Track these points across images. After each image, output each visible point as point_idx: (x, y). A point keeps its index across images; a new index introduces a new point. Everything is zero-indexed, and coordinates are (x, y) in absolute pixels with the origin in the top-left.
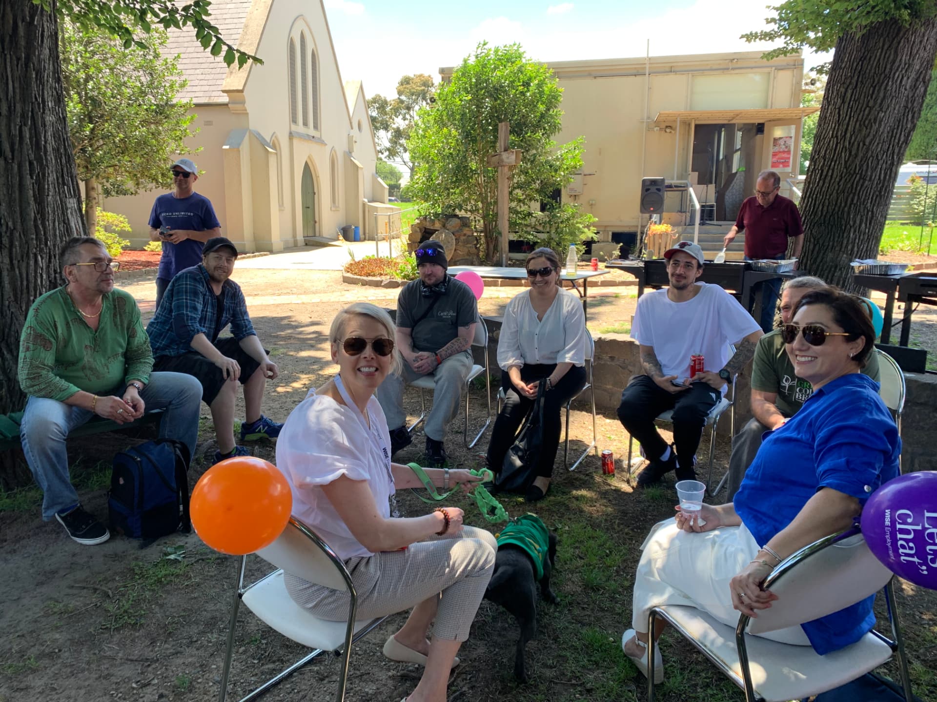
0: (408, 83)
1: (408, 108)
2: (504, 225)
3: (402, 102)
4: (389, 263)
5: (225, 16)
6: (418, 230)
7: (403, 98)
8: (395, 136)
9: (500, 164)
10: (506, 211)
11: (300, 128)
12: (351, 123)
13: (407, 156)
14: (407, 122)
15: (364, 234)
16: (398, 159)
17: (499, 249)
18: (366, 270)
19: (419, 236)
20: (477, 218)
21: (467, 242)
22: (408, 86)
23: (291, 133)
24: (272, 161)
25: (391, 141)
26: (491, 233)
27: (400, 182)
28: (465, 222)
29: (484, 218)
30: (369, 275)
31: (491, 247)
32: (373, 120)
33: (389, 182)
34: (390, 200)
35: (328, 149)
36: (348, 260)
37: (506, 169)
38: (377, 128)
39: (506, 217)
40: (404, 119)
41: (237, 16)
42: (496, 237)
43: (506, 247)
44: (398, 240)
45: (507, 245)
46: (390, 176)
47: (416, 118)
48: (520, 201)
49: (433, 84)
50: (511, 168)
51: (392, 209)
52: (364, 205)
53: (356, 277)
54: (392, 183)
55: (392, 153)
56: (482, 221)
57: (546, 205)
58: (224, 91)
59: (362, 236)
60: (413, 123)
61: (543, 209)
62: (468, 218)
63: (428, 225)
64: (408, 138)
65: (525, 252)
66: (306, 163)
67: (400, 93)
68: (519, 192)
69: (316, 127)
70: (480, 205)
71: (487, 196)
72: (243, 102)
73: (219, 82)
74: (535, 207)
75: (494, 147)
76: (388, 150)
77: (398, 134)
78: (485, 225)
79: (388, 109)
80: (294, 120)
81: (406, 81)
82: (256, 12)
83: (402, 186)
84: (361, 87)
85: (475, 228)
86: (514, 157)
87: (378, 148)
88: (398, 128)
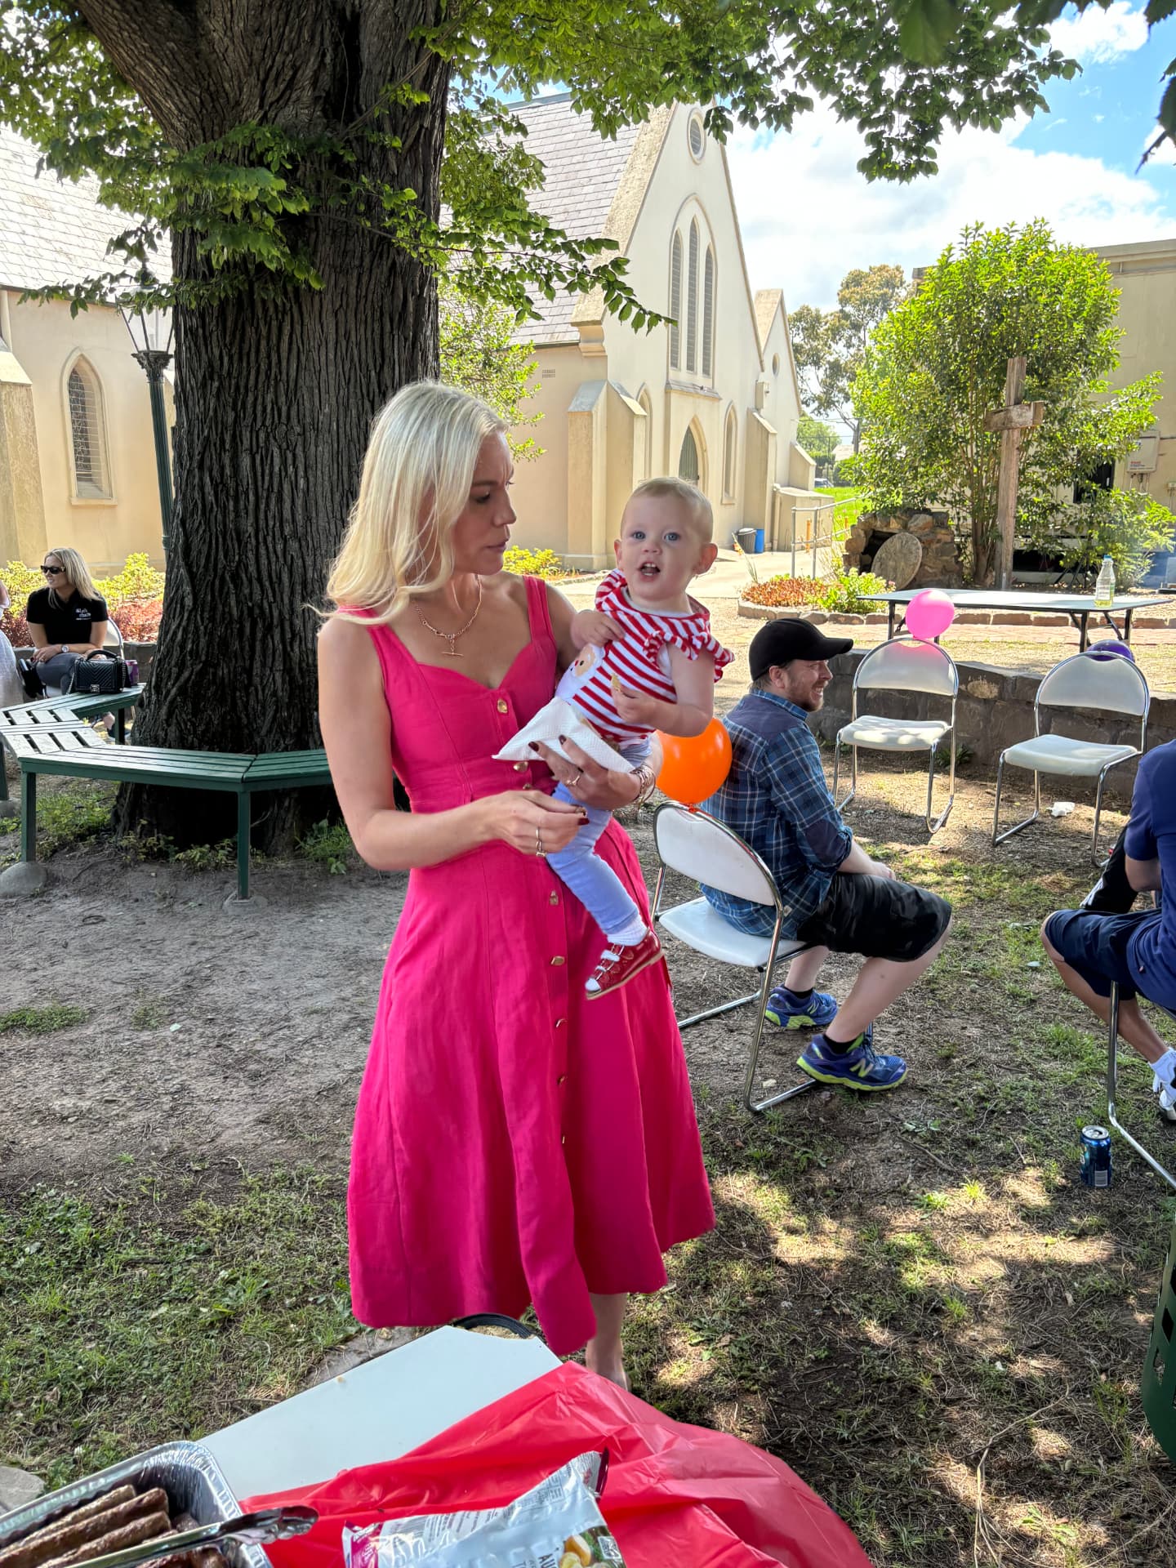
0: (858, 284)
1: (856, 327)
2: (1007, 526)
3: (846, 316)
4: (813, 586)
5: (580, 207)
6: (862, 533)
7: (849, 309)
8: (830, 377)
9: (1007, 425)
10: (1012, 502)
11: (683, 375)
12: (761, 362)
13: (849, 408)
14: (853, 351)
15: (772, 541)
16: (833, 414)
17: (997, 563)
18: (775, 597)
19: (862, 543)
20: (963, 514)
21: (942, 552)
22: (858, 289)
23: (668, 384)
24: (639, 429)
25: (823, 383)
26: (984, 539)
27: (834, 452)
28: (940, 520)
29: (972, 514)
30: (778, 604)
31: (984, 560)
32: (797, 349)
33: (815, 452)
34: (817, 484)
35: (724, 405)
36: (747, 582)
37: (1016, 433)
38: (801, 364)
39: (1011, 512)
40: (849, 345)
41: (596, 204)
42: (993, 545)
43: (1008, 560)
44: (828, 549)
45: (1010, 558)
46: (817, 442)
47: (869, 343)
48: (1038, 485)
49: (902, 283)
50: (1024, 431)
51: (819, 499)
52: (774, 494)
53: (759, 607)
54: (821, 454)
55: (826, 403)
56: (970, 520)
57: (1083, 491)
58: (573, 324)
59: (768, 545)
60: (863, 352)
61: (1078, 498)
62: (947, 514)
63: (878, 524)
64: (853, 378)
65: (1044, 570)
66: (689, 431)
67: (844, 301)
68: (1035, 472)
69: (706, 371)
70: (968, 492)
71: (980, 476)
72: (601, 340)
73: (566, 310)
74: (1066, 493)
75: (997, 397)
76: (818, 398)
77: (836, 370)
78: (974, 524)
79: (821, 330)
80: (674, 363)
81: (856, 280)
82: (625, 197)
83: (838, 459)
84: (782, 302)
85: (958, 528)
86: (1030, 414)
87: (802, 397)
88: (837, 361)
